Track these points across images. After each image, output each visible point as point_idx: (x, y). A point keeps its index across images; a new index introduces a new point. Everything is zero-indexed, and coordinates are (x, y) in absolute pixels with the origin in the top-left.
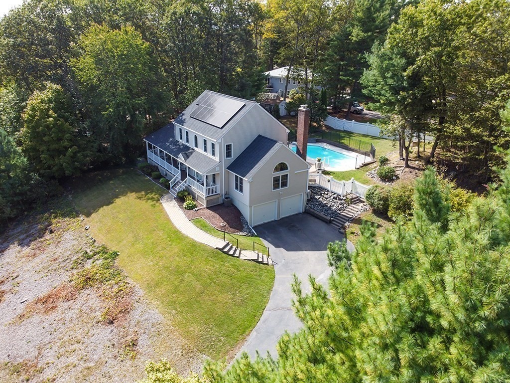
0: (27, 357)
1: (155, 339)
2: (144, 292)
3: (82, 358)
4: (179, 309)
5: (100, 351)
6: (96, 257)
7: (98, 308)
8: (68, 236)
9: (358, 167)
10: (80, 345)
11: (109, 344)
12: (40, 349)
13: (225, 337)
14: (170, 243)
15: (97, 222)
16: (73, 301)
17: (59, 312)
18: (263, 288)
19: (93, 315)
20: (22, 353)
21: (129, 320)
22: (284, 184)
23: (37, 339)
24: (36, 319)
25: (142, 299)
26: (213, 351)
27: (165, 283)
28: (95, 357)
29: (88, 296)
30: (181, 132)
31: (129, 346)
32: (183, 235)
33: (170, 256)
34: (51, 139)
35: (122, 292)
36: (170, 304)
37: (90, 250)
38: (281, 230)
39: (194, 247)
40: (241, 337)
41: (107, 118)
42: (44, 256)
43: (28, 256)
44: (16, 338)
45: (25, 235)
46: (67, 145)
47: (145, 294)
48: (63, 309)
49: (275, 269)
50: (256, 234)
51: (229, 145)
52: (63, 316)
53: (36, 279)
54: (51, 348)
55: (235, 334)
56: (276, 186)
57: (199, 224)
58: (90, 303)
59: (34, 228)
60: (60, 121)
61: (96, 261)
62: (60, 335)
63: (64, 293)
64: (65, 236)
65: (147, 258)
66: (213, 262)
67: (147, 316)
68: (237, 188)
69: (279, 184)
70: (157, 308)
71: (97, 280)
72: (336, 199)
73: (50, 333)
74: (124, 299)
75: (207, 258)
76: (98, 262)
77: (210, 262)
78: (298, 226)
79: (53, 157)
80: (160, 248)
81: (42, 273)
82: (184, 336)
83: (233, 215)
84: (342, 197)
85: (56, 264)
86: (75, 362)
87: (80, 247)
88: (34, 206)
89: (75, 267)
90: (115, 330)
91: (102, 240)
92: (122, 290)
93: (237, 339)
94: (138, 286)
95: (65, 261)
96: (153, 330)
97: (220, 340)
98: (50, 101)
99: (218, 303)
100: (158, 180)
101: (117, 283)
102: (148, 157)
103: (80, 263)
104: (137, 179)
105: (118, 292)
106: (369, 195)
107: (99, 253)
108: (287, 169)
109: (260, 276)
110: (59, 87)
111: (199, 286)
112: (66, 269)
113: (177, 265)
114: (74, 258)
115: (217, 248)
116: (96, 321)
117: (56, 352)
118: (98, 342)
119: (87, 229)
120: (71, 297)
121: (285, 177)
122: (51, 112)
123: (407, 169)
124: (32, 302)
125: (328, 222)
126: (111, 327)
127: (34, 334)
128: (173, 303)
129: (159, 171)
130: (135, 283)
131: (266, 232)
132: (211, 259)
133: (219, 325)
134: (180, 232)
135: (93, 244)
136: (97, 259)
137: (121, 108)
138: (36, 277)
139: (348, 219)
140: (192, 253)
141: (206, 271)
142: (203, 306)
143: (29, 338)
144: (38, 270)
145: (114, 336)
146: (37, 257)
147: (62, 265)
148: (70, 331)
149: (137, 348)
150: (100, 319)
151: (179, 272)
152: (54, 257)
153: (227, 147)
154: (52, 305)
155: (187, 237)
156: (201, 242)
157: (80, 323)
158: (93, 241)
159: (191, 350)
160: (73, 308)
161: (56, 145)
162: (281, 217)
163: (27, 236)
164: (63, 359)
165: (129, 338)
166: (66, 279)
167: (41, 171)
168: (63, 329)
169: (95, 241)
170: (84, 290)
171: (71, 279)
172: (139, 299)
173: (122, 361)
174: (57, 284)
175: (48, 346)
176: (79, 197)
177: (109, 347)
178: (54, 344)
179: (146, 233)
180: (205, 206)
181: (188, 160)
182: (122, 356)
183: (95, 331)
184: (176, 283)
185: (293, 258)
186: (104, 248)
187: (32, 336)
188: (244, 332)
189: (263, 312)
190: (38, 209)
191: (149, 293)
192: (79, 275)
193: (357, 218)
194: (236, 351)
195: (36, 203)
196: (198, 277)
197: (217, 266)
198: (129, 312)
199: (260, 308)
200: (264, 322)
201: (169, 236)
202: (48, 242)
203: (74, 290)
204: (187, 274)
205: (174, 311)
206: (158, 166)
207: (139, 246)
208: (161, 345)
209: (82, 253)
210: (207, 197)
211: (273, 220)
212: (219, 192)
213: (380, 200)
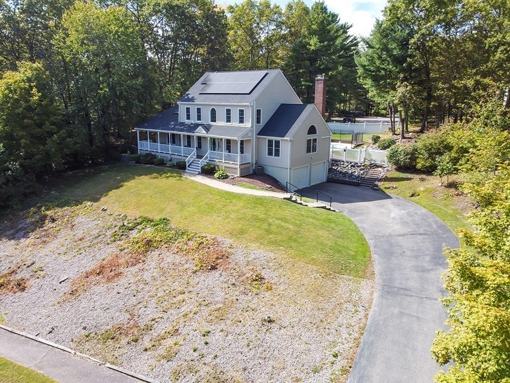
0: (116, 322)
1: (281, 270)
2: (232, 240)
3: (200, 304)
4: (286, 246)
7: (183, 262)
8: (81, 220)
11: (226, 285)
12: (129, 311)
13: (352, 260)
14: (228, 201)
15: (114, 203)
19: (182, 268)
20: (104, 321)
21: (234, 263)
22: (314, 149)
25: (234, 245)
26: (351, 271)
27: (251, 229)
29: (160, 256)
30: (188, 111)
31: (256, 280)
34: (34, 122)
35: (204, 244)
36: (271, 244)
37: (126, 223)
39: (260, 200)
40: (366, 259)
42: (60, 240)
43: (35, 245)
47: (235, 241)
48: (134, 273)
49: (344, 215)
50: (300, 195)
51: (258, 110)
52: (139, 278)
53: (65, 259)
54: (146, 307)
55: (359, 257)
56: (308, 151)
57: (246, 186)
58: (169, 260)
62: (150, 294)
63: (122, 261)
64: (77, 221)
65: (209, 215)
66: (289, 209)
67: (253, 256)
68: (270, 153)
69: (310, 147)
70: (259, 248)
71: (160, 242)
72: (354, 166)
73: (132, 295)
74: (212, 248)
76: (146, 230)
80: (219, 206)
81: (71, 253)
82: (311, 263)
83: (270, 181)
84: (359, 164)
85: (86, 243)
86: (194, 309)
87: (109, 224)
89: (118, 239)
90: (223, 273)
92: (202, 243)
94: (219, 237)
95: (96, 237)
96: (271, 264)
97: (350, 263)
100: (164, 165)
101: (190, 240)
102: (139, 149)
103: (122, 235)
106: (393, 153)
107: (141, 223)
108: (316, 133)
111: (291, 226)
112: (106, 243)
113: (253, 215)
114: (109, 233)
115: (284, 199)
116: (190, 272)
117: (157, 308)
119: (105, 210)
121: (315, 141)
122: (34, 91)
123: (404, 140)
124: (79, 278)
125: (357, 185)
126: (216, 272)
127: (108, 302)
130: (214, 235)
132: (285, 207)
133: (338, 252)
134: (232, 192)
135: (126, 218)
136: (143, 229)
138: (64, 257)
139: (374, 180)
141: (288, 216)
143: (102, 306)
144: (62, 252)
145: (228, 278)
146: (49, 243)
147: (96, 241)
148: (160, 287)
149: (266, 281)
150: (195, 268)
153: (257, 112)
154: (112, 274)
156: (264, 196)
157: (169, 278)
158: (123, 216)
159: (328, 273)
160: (148, 268)
162: (311, 185)
163: (18, 231)
164: (172, 311)
165: (248, 275)
166: (114, 250)
168: (148, 288)
169: (126, 216)
170: (149, 253)
171: (120, 248)
172: (231, 245)
174: (104, 256)
176: (67, 191)
177: (229, 287)
178: (147, 302)
180: (238, 175)
181: (209, 132)
182: (254, 290)
183: (198, 279)
184: (265, 227)
186: (145, 218)
187: (106, 304)
188: (365, 256)
189: (366, 241)
191: (238, 240)
192: (130, 243)
193: (384, 177)
194: (372, 269)
196: (284, 220)
197: (295, 211)
198: (228, 257)
199: (361, 239)
200: (375, 247)
201: (222, 197)
202: (56, 229)
205: (281, 248)
207: (191, 209)
209: (117, 227)
210: (241, 164)
211: (305, 187)
212: (250, 161)
213: (406, 155)
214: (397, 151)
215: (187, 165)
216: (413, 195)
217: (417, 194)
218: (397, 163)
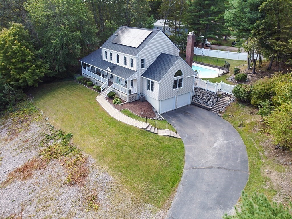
0: (13, 212)
1: (110, 194)
2: (96, 161)
3: (56, 211)
4: (124, 172)
5: (69, 205)
6: (56, 138)
7: (63, 174)
8: (34, 125)
9: (220, 75)
10: (53, 201)
11: (75, 199)
12: (22, 205)
13: (161, 190)
14: (109, 126)
15: (53, 115)
16: (44, 169)
17: (34, 177)
18: (179, 154)
19: (60, 179)
20: (9, 209)
21: (88, 181)
22: (180, 85)
23: (19, 198)
24: (17, 183)
25: (95, 165)
26: (155, 200)
27: (110, 154)
28: (67, 210)
29: (55, 165)
30: (106, 54)
31: (92, 200)
32: (117, 120)
33: (110, 135)
34: (17, 61)
35: (79, 161)
36: (116, 168)
37: (51, 133)
38: (179, 115)
39: (126, 129)
40: (172, 189)
41: (55, 46)
42: (18, 139)
43: (7, 140)
44: (3, 198)
45: (3, 126)
46: (28, 64)
47: (97, 162)
48: (37, 175)
49: (182, 141)
50: (164, 119)
51: (143, 59)
52: (38, 180)
53: (14, 155)
54: (31, 205)
55: (168, 187)
56: (175, 87)
57: (126, 113)
58: (57, 170)
59: (9, 121)
60: (22, 48)
61: (57, 141)
62: (37, 195)
63: (36, 164)
64: (32, 125)
65: (93, 137)
66: (142, 137)
67: (101, 178)
68: (149, 88)
69: (177, 85)
70: (107, 171)
71: (59, 154)
72: (211, 95)
73: (29, 193)
74: (82, 166)
75: (137, 135)
76: (58, 142)
77: (139, 138)
78: (190, 113)
79: (19, 74)
80: (102, 130)
81: (18, 151)
82: (131, 191)
83: (147, 107)
84: (215, 94)
85: (27, 144)
86: (52, 215)
87: (44, 132)
88: (7, 106)
89: (42, 145)
91: (59, 126)
92: (78, 160)
93: (170, 191)
94: (90, 156)
95: (34, 142)
96: (107, 187)
97: (158, 193)
98: (15, 34)
99: (151, 166)
100: (92, 87)
101: (74, 155)
102: (83, 72)
103: (45, 143)
104: (77, 87)
105: (76, 162)
107: (58, 135)
108: (182, 75)
109: (175, 146)
110: (20, 25)
111: (135, 155)
112: (36, 147)
113: (117, 141)
114: (40, 140)
115: (142, 128)
116: (63, 183)
117: (35, 207)
118: (67, 198)
119: (47, 120)
120: (42, 167)
121: (181, 80)
122: (16, 41)
123: (254, 75)
124: (13, 172)
125: (209, 109)
126: (75, 187)
127: (17, 195)
128: (118, 168)
129: (91, 81)
130: (88, 155)
131: (170, 117)
132: (139, 136)
133: (155, 181)
134: (114, 119)
135: (53, 130)
136: (57, 140)
137: (65, 39)
138: (14, 153)
139: (222, 107)
140: (126, 132)
141: (138, 144)
142: (141, 168)
143: (13, 198)
144: (15, 149)
145: (79, 194)
146: (13, 141)
147: (32, 145)
148: (44, 191)
149: (97, 202)
150: (66, 181)
151: (119, 146)
152: (25, 140)
153: (141, 61)
154: (28, 173)
155: (120, 122)
156: (131, 124)
157: (51, 185)
158: (52, 128)
159: (138, 201)
160: (44, 174)
161: (21, 65)
162: (178, 107)
163: (5, 127)
164: (41, 212)
165: (90, 194)
166: (36, 154)
167: (11, 83)
168: (38, 189)
169: (54, 128)
170: (50, 161)
171: (40, 154)
172: (93, 165)
173: (88, 212)
174: (30, 158)
175: (29, 203)
176: (38, 100)
177: (76, 202)
178: (33, 201)
179: (90, 120)
180: (127, 102)
181: (113, 71)
182: (87, 208)
183: (63, 190)
184: (119, 153)
185: (193, 133)
186: (61, 132)
187: (15, 197)
188: (173, 185)
189: (183, 170)
190: (10, 108)
191: (99, 161)
192: (45, 151)
194: (171, 200)
195: (9, 105)
196: (133, 148)
197: (145, 140)
198: (87, 175)
199: (180, 168)
200: (186, 177)
201: (107, 122)
202: (20, 130)
203: (43, 162)
204: (125, 147)
205: (120, 173)
206: (90, 78)
207: (87, 129)
208: (116, 198)
209: (46, 136)
210: (129, 95)
211: (172, 109)
212: (136, 92)
213: (245, 93)
214: (239, 89)
215: (102, 90)
216: (241, 125)
217: (244, 125)
218: (238, 97)
